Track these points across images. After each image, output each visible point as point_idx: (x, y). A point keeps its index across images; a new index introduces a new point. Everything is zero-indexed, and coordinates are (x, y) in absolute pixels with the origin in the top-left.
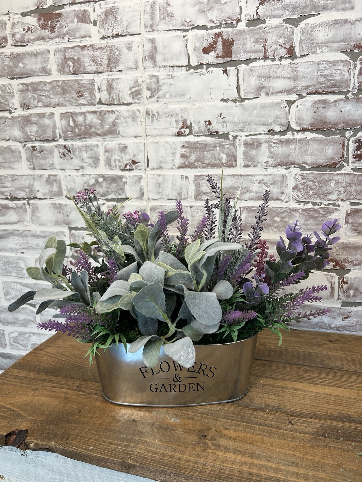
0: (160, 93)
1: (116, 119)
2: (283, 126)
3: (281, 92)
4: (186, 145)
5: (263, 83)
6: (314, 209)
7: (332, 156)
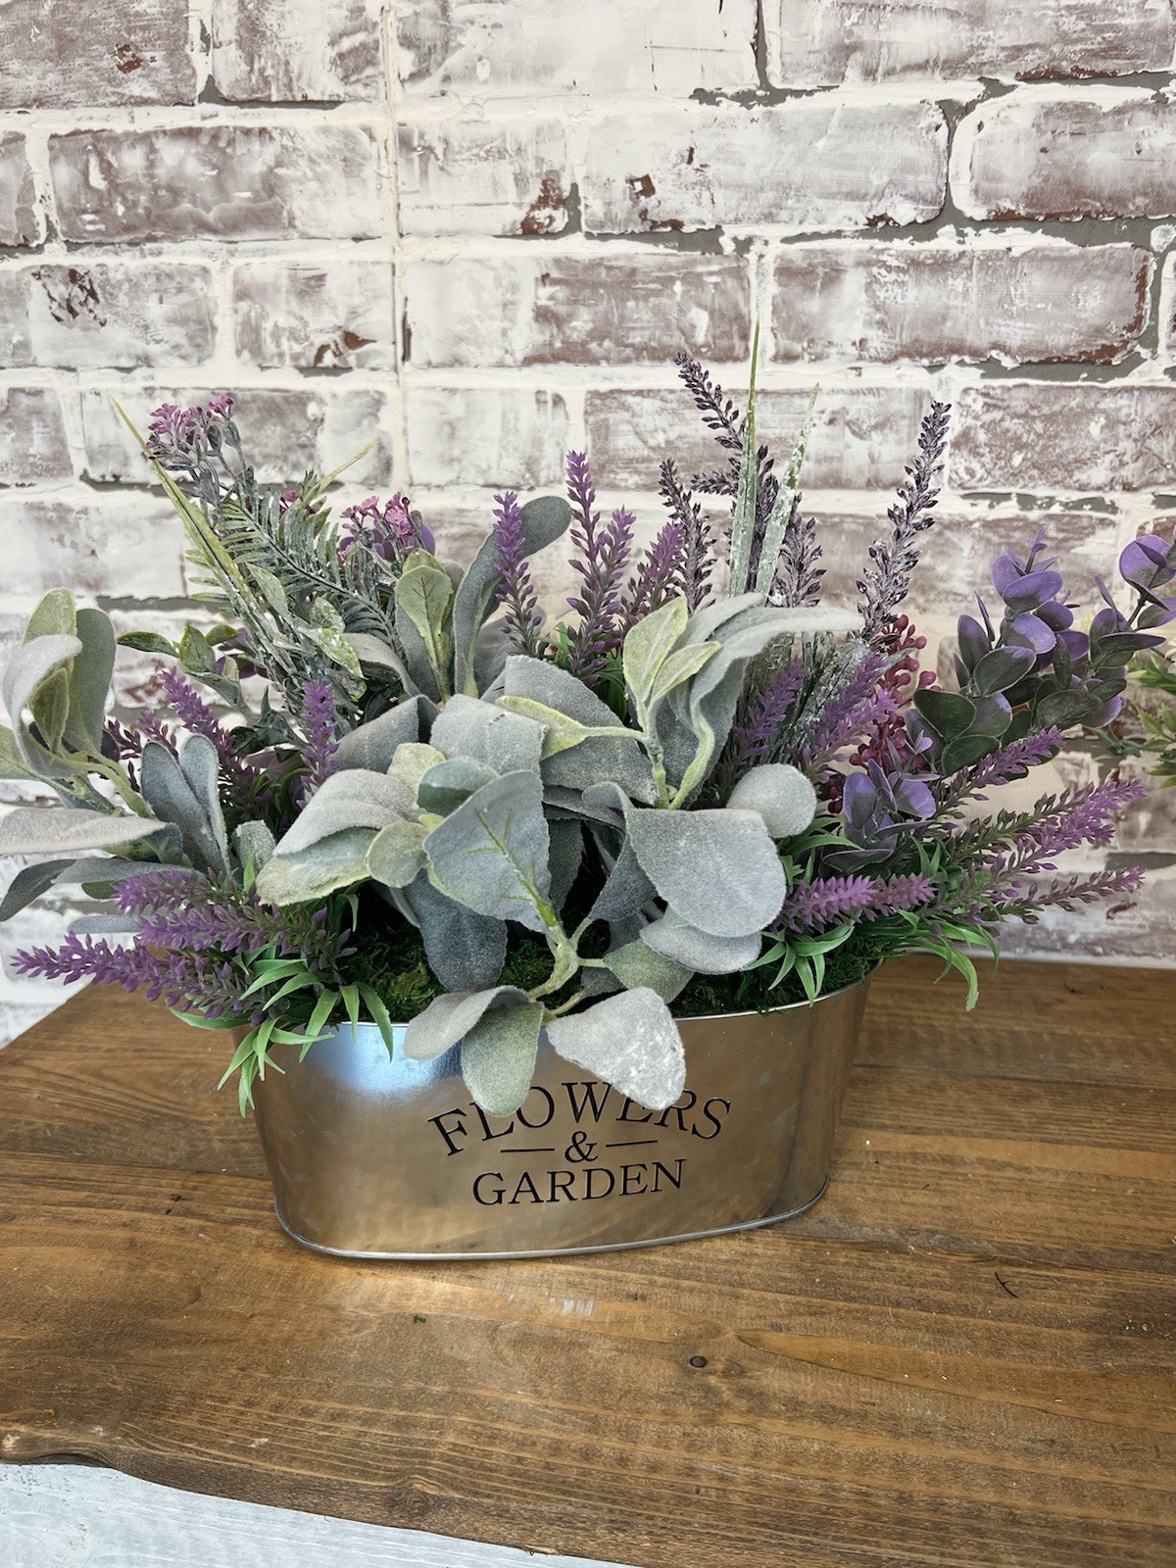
0: (454, 61)
1: (279, 164)
2: (926, 202)
3: (922, 67)
4: (555, 274)
5: (854, 29)
6: (1025, 519)
7: (1098, 322)
